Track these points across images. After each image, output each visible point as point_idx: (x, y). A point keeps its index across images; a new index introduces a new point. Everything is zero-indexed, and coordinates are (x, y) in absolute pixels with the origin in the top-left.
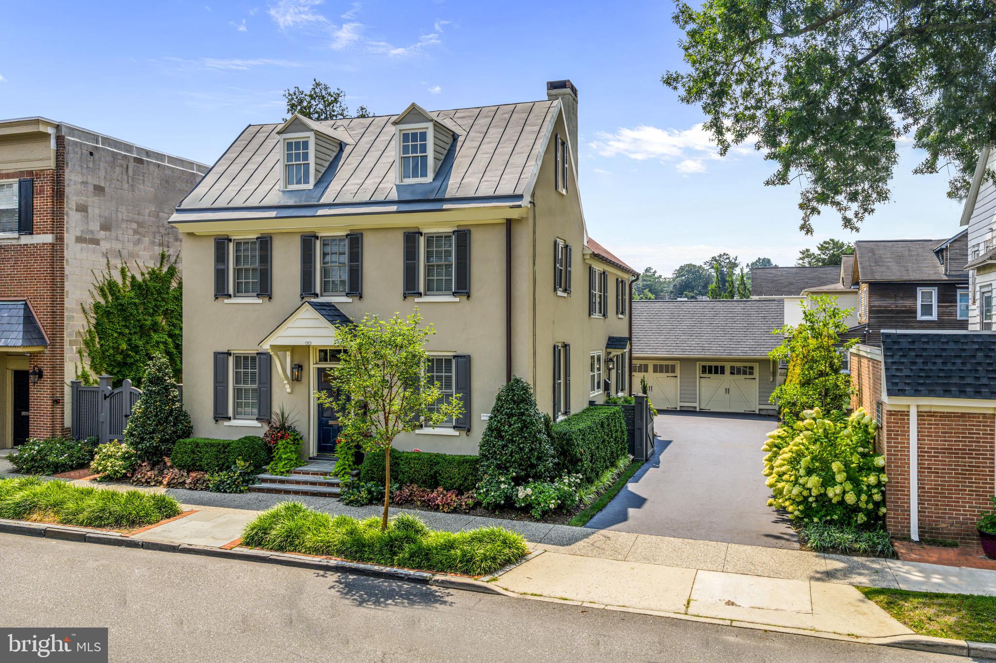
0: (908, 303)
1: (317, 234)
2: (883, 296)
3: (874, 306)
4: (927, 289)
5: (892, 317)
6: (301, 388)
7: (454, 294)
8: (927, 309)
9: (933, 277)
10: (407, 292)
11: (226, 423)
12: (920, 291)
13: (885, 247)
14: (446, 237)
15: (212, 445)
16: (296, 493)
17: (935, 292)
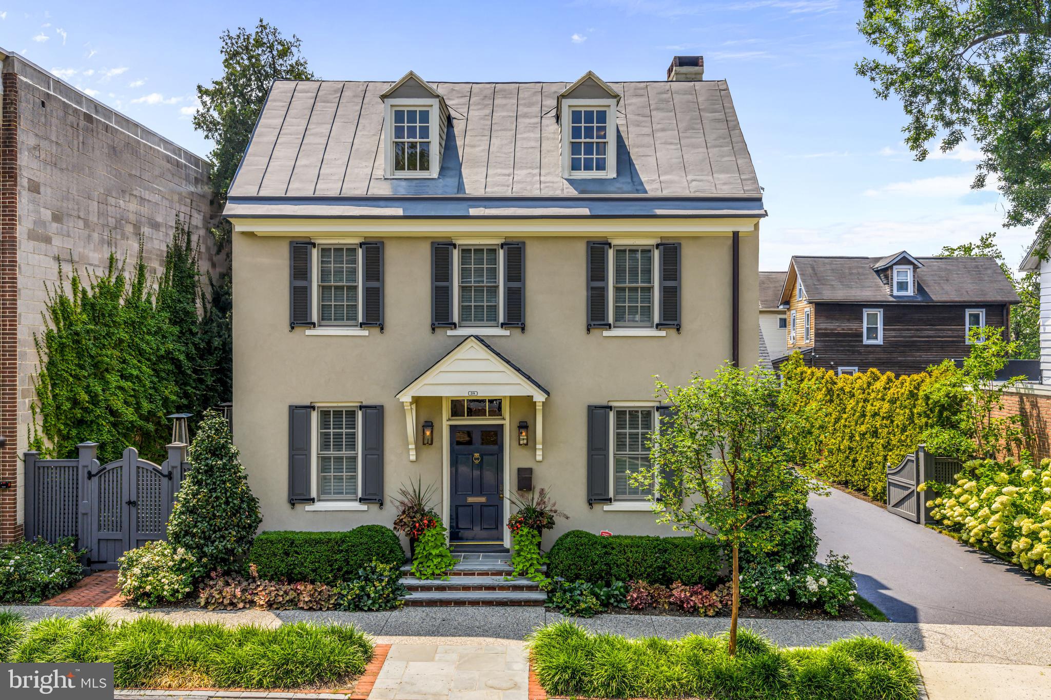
0: (854, 326)
1: (454, 241)
2: (830, 317)
3: (820, 329)
4: (872, 311)
5: (839, 341)
6: (429, 454)
7: (659, 326)
8: (872, 332)
9: (879, 298)
10: (592, 323)
11: (308, 508)
12: (866, 312)
13: (824, 264)
14: (643, 251)
15: (318, 542)
16: (474, 603)
17: (880, 314)
